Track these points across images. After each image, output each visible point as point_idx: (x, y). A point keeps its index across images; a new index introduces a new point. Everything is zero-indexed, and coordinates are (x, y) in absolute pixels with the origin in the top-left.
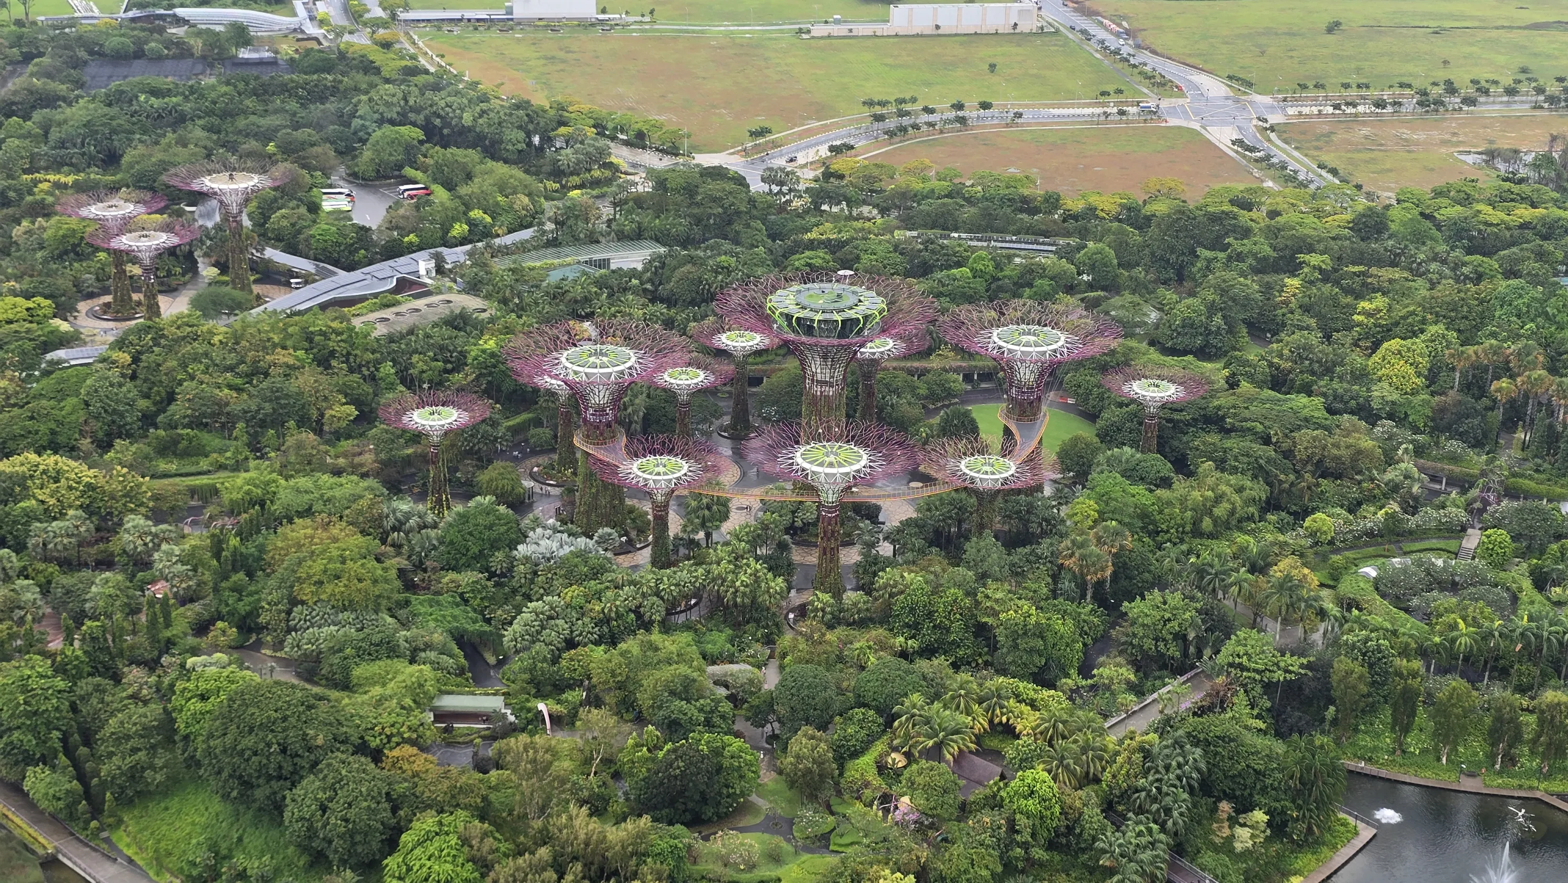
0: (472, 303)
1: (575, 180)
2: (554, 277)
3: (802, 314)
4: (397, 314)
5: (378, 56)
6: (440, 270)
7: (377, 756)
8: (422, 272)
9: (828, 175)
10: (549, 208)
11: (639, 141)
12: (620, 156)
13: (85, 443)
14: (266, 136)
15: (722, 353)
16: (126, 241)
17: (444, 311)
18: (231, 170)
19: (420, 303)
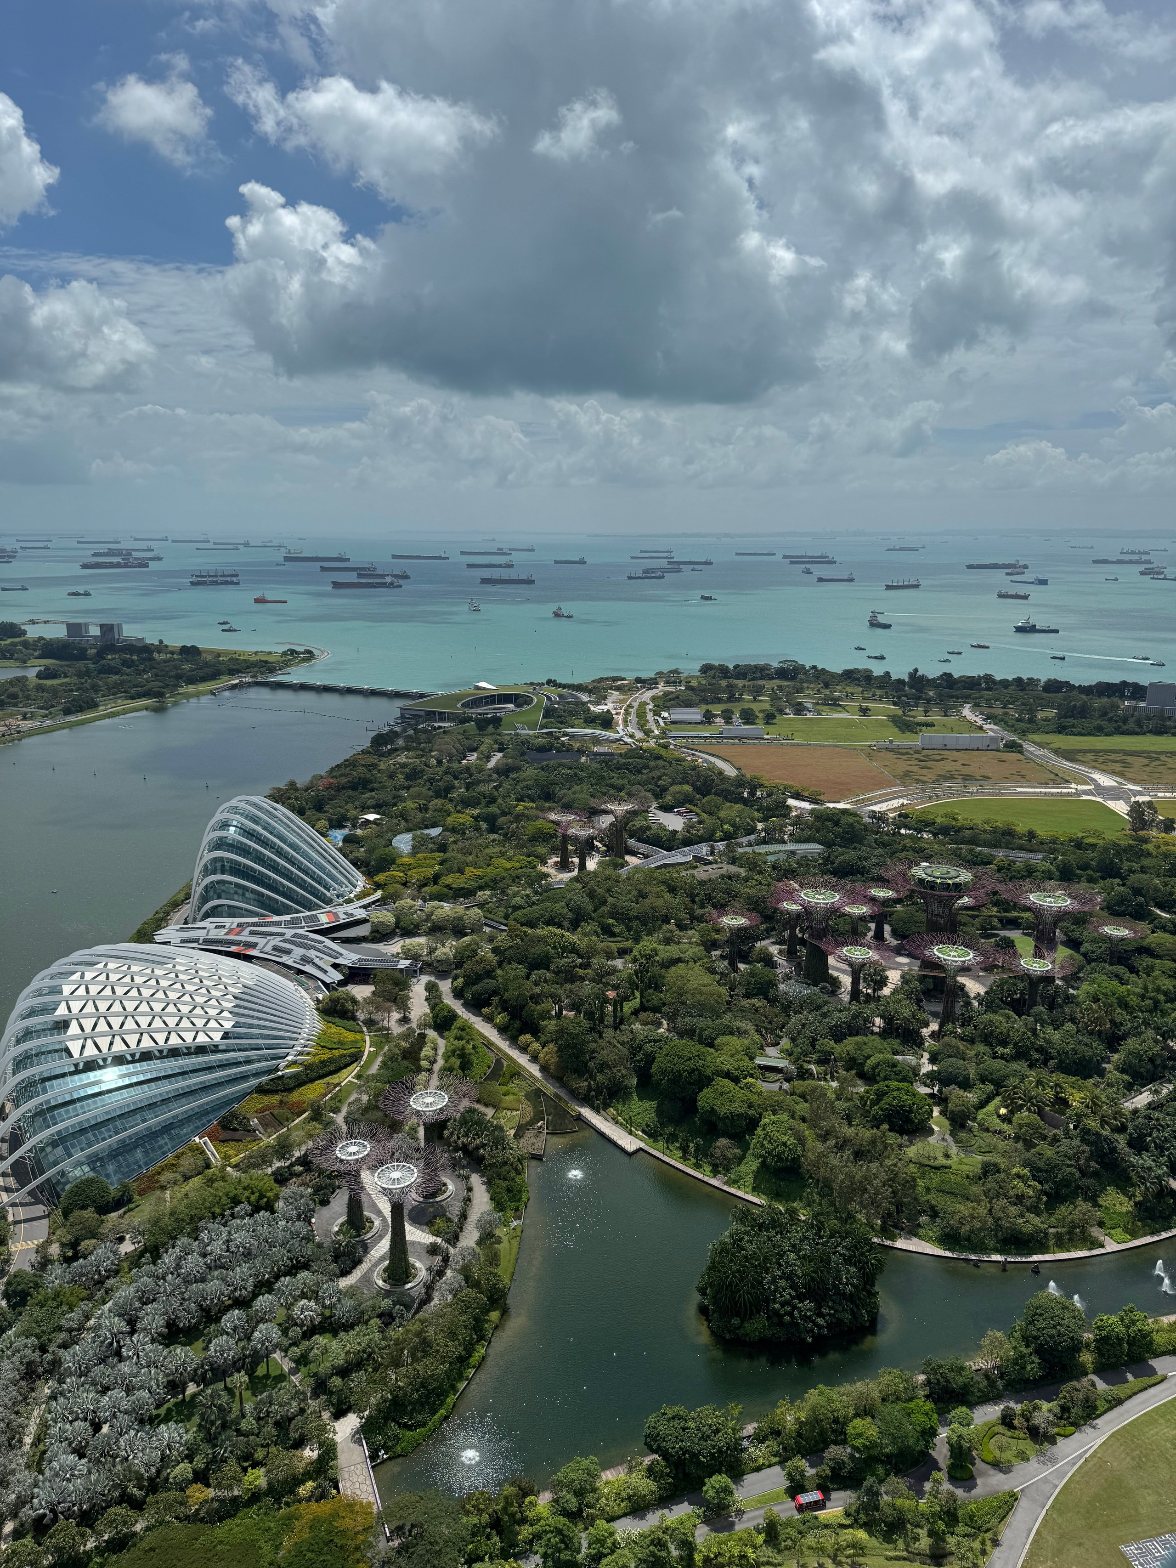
0: (733, 869)
2: (771, 859)
3: (929, 879)
4: (698, 873)
5: (663, 752)
6: (712, 853)
7: (736, 1080)
8: (704, 853)
9: (900, 816)
10: (760, 826)
11: (797, 796)
12: (791, 802)
13: (566, 924)
14: (620, 789)
15: (873, 900)
16: (571, 832)
17: (723, 871)
18: (620, 801)
19: (708, 867)
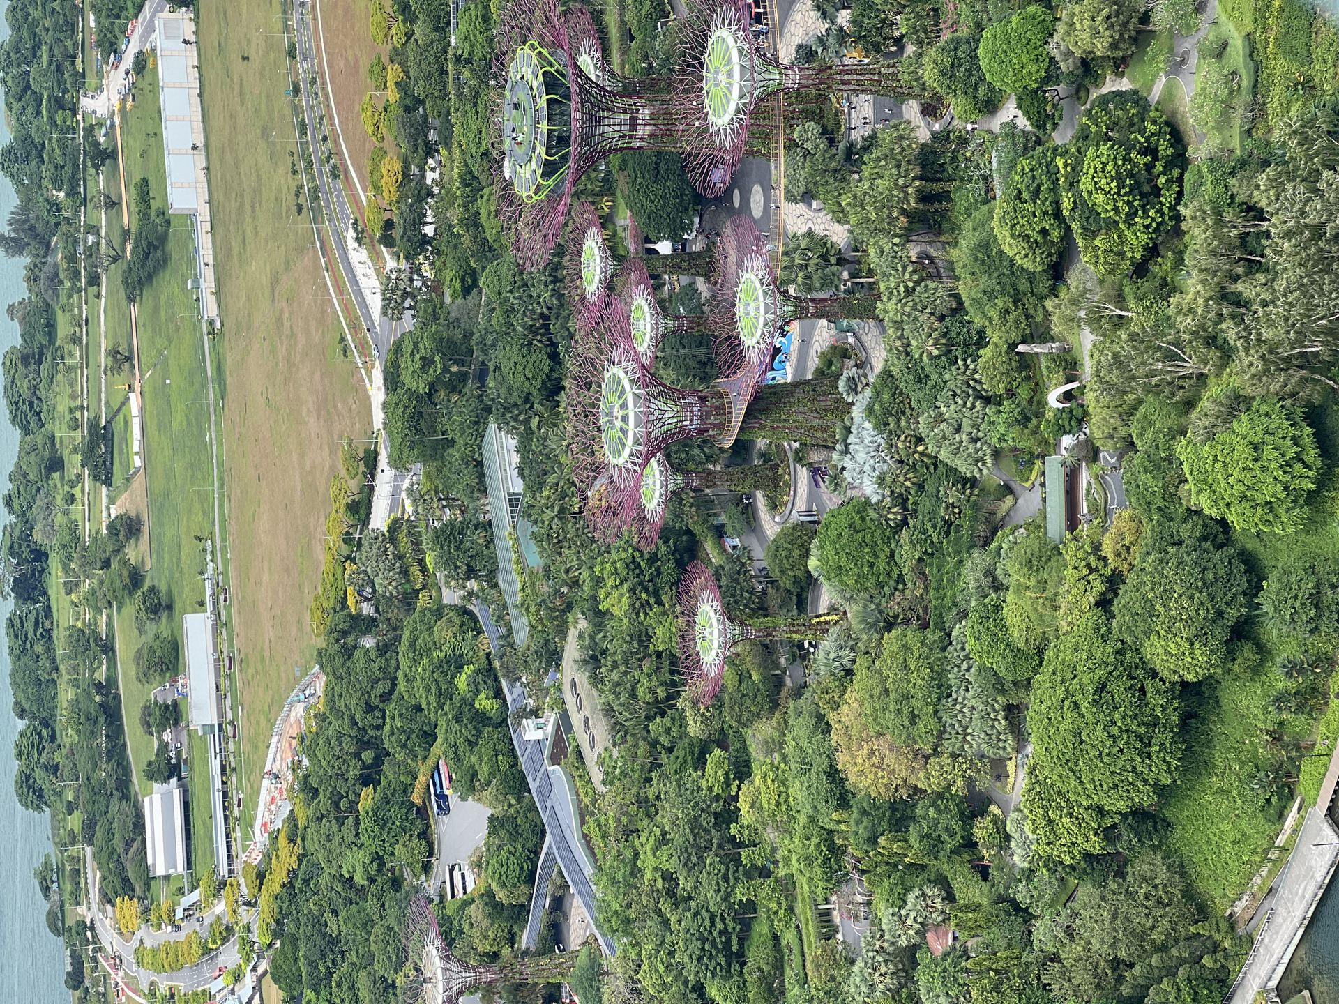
0: (572, 651)
1: (415, 570)
2: (535, 560)
4: (593, 746)
8: (539, 735)
18: (418, 982)
19: (576, 720)
